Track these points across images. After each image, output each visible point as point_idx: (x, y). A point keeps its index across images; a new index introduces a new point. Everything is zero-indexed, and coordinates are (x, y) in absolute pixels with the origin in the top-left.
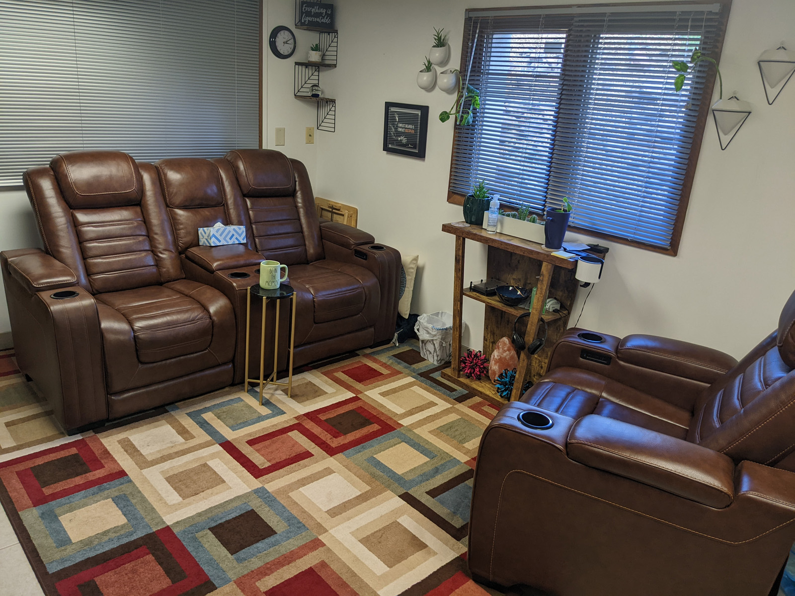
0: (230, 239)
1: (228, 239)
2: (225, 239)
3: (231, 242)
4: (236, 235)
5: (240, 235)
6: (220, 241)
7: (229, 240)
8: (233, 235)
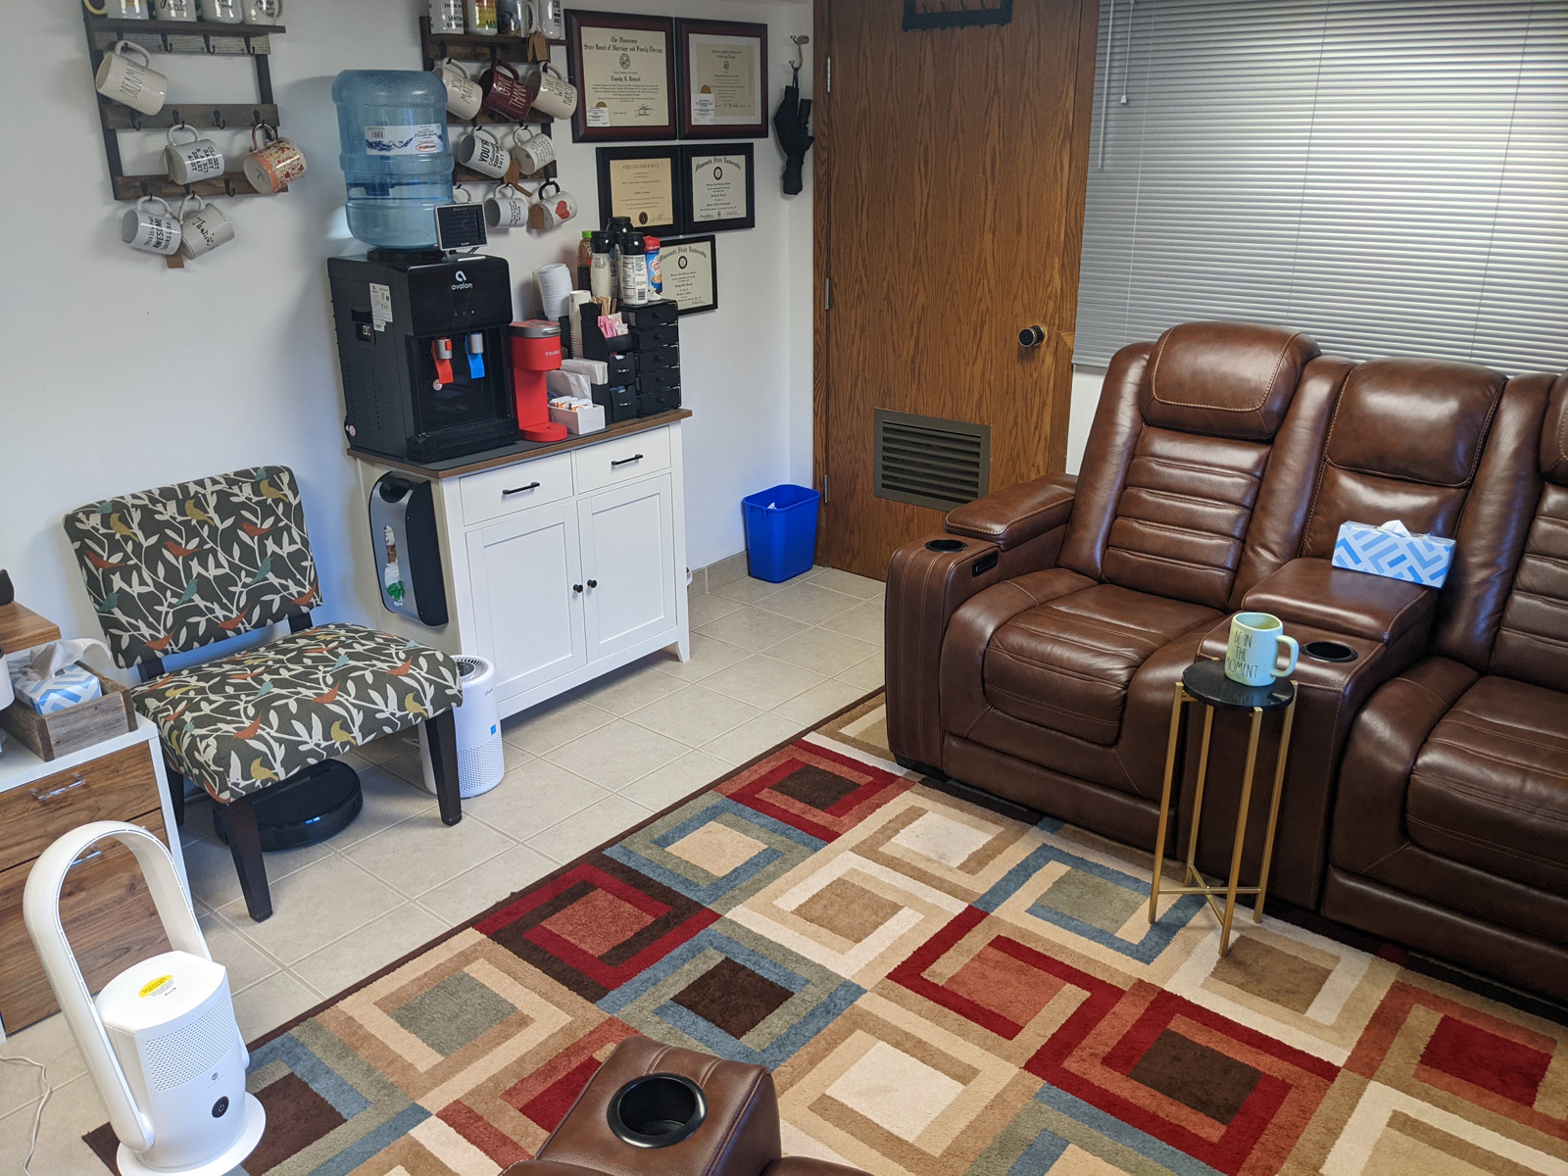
0: (1392, 564)
1: (1384, 562)
2: (1374, 560)
3: (1390, 572)
4: (1411, 561)
5: (1425, 565)
6: (1357, 561)
7: (1386, 567)
8: (1402, 558)
